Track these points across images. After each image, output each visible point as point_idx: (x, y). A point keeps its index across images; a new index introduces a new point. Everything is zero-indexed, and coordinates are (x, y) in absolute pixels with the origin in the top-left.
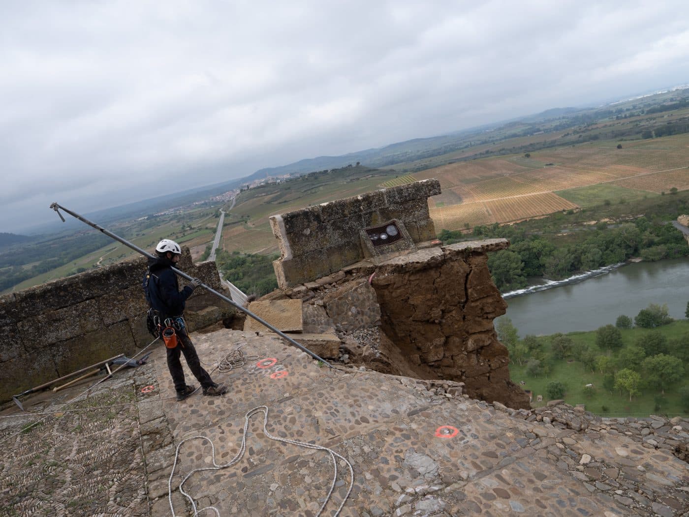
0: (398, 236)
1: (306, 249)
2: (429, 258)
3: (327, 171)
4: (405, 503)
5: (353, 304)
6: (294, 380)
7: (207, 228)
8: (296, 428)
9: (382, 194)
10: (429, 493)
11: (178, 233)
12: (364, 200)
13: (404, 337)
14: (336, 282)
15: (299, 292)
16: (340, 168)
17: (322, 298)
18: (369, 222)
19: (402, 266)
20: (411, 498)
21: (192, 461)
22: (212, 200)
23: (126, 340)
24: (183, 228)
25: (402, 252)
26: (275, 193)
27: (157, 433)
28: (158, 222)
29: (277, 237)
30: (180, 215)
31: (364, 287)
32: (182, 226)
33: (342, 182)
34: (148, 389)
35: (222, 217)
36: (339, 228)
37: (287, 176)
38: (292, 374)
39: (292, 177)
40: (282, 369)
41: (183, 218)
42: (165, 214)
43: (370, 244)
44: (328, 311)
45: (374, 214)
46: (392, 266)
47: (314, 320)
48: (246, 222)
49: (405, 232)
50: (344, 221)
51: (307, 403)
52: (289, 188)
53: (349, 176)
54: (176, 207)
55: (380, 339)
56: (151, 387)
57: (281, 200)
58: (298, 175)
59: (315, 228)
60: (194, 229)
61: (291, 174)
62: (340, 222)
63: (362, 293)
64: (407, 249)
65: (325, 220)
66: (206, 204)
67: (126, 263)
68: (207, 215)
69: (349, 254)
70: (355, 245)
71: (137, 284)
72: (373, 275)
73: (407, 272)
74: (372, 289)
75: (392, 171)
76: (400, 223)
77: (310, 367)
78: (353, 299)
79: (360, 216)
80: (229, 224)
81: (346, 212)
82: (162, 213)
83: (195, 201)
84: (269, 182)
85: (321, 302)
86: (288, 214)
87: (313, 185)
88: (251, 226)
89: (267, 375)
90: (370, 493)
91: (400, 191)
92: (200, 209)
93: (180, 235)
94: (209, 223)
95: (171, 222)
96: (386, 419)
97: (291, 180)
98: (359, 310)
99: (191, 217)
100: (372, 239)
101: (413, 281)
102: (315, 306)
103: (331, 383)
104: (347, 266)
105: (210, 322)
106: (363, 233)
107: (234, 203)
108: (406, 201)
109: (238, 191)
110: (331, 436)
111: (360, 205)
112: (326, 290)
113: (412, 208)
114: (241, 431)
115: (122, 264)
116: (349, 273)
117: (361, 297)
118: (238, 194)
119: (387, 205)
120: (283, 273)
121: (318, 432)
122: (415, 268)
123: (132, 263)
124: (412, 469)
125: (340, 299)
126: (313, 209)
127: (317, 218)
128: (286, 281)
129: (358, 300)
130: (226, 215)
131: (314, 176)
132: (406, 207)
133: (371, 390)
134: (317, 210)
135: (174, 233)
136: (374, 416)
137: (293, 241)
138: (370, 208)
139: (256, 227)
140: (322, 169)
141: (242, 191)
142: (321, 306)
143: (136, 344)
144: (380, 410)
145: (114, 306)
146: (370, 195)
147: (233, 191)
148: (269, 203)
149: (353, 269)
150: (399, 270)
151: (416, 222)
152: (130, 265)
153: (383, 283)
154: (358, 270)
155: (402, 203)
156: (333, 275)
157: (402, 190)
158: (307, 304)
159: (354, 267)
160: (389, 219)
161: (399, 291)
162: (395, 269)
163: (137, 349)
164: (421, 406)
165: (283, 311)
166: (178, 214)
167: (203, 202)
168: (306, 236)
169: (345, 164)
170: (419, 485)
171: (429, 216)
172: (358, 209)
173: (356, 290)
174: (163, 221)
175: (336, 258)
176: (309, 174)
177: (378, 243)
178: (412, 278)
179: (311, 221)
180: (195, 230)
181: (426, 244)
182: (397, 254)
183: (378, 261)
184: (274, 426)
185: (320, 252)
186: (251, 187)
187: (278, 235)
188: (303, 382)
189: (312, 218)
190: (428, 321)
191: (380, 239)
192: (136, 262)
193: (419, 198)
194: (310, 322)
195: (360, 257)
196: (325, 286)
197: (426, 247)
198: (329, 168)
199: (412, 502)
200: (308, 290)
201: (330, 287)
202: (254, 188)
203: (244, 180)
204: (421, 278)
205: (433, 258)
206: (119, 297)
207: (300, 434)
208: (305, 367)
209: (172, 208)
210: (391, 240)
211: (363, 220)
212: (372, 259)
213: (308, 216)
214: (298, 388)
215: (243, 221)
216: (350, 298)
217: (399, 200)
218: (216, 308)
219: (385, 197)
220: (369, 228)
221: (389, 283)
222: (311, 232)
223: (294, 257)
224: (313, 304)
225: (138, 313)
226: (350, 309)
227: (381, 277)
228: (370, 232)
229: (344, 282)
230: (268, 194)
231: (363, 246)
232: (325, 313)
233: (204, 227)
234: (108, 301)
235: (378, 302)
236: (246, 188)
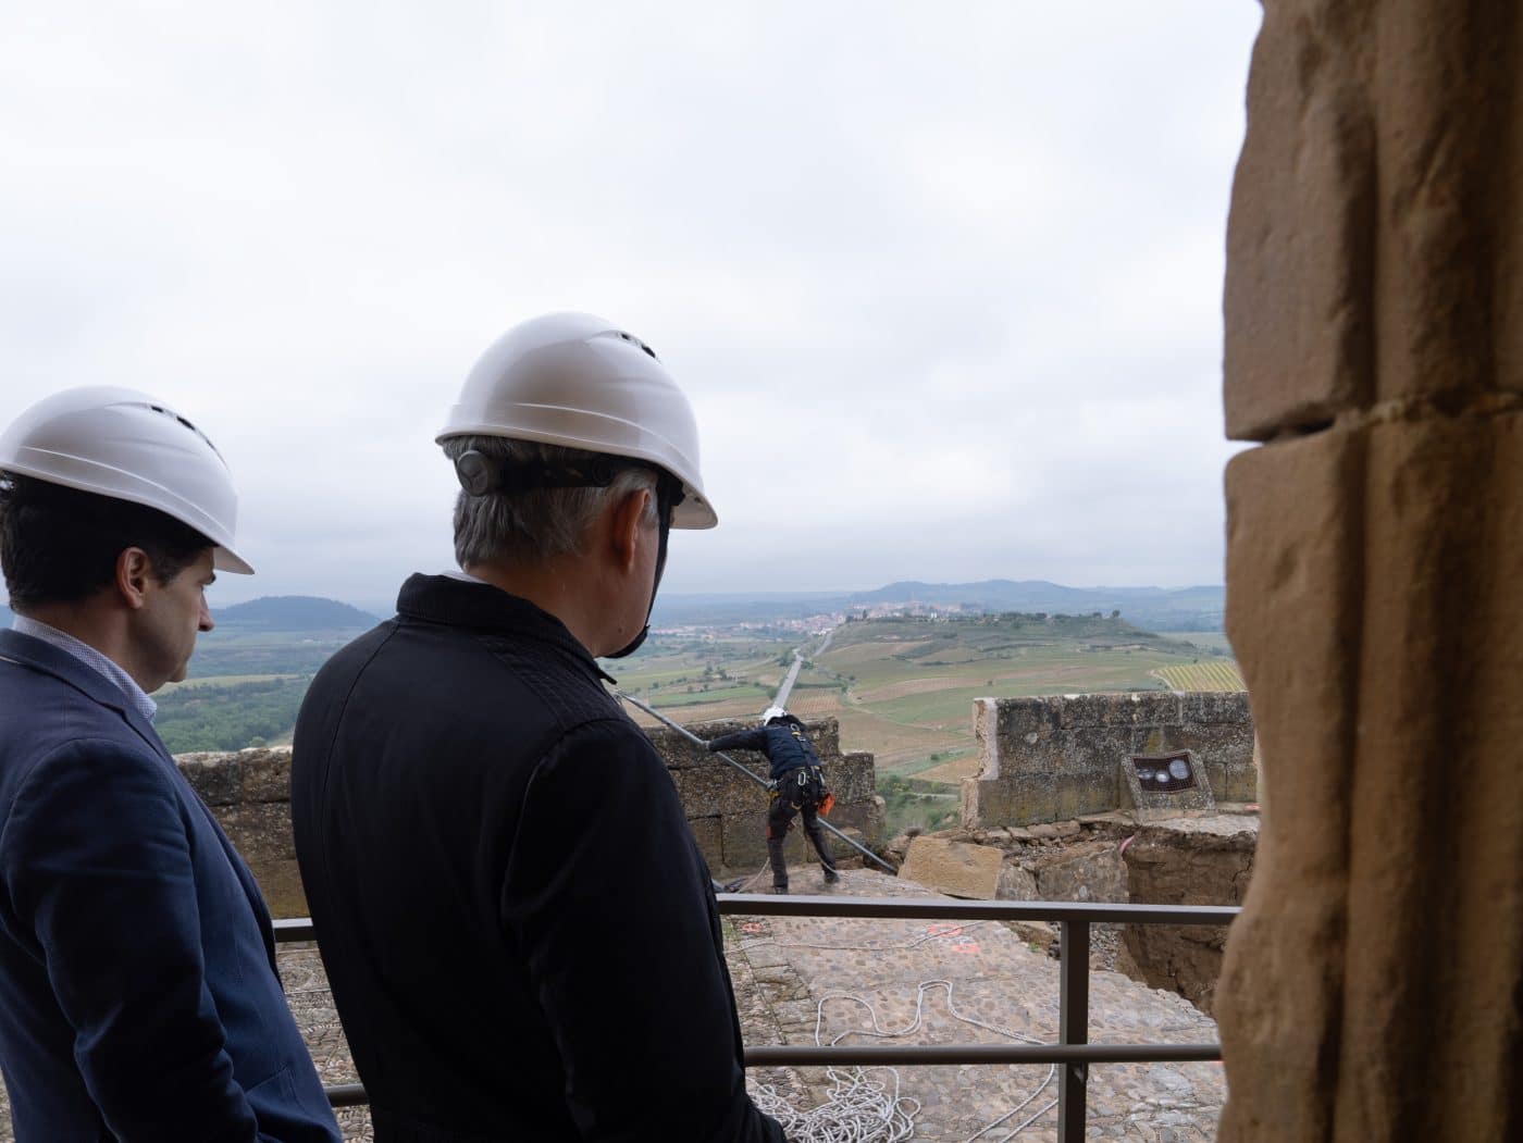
0: (1188, 783)
1: (1024, 768)
2: (1236, 831)
3: (1044, 615)
4: (1143, 1111)
5: (1084, 882)
6: (992, 959)
7: (757, 685)
8: (996, 1013)
9: (1177, 700)
10: (1176, 1108)
11: (694, 681)
12: (1142, 703)
13: (1158, 961)
14: (1062, 838)
15: (998, 840)
16: (1072, 614)
17: (1034, 860)
18: (1142, 746)
19: (1185, 835)
20: (1152, 1108)
21: (844, 1022)
22: (782, 625)
23: (711, 848)
24: (707, 673)
25: (1189, 812)
26: (919, 640)
27: (781, 983)
28: (657, 649)
29: (979, 736)
30: (706, 643)
31: (1109, 856)
32: (705, 669)
33: (1071, 646)
34: (753, 927)
35: (795, 668)
36: (1087, 744)
37: (955, 609)
38: (987, 951)
39: (964, 613)
40: (968, 942)
41: (712, 651)
42: (674, 635)
43: (1135, 786)
44: (1040, 883)
45: (1153, 733)
46: (1167, 831)
47: (1013, 893)
48: (844, 690)
49: (1202, 777)
50: (1098, 733)
51: (1012, 989)
52: (952, 636)
53: (1089, 637)
54: (703, 624)
55: (1118, 953)
56: (757, 925)
57: (929, 659)
58: (979, 612)
59: (1047, 734)
60: (730, 679)
61: (963, 606)
62: (1091, 734)
63: (1104, 867)
64: (1199, 809)
65: (1066, 724)
66: (765, 631)
67: (738, 724)
68: (765, 655)
69: (1095, 794)
70: (1108, 780)
71: (747, 762)
72: (1129, 840)
73: (1190, 848)
74: (1123, 864)
75: (1188, 645)
76: (1197, 760)
77: (1015, 948)
78: (1085, 874)
79: (1128, 731)
80: (807, 686)
81: (1106, 719)
82: (670, 632)
83: (744, 621)
84: (913, 613)
85: (1031, 865)
86: (1007, 701)
87: (1008, 639)
88: (855, 701)
89: (946, 945)
90: (1098, 1094)
91: (1210, 701)
92: (751, 640)
93: (697, 687)
94: (765, 673)
95: (685, 655)
96: (1128, 1029)
97: (961, 619)
98: (1093, 895)
99: (729, 652)
100: (1141, 776)
101: (1198, 866)
102: (1020, 869)
103: (1049, 974)
104: (1086, 814)
105: (843, 854)
106: (1127, 762)
107: (827, 643)
108: (1217, 723)
109: (842, 619)
110: (1046, 1031)
111: (1133, 712)
112: (1043, 848)
113: (1225, 736)
114: (914, 1003)
115: (731, 724)
116: (1088, 827)
117: (1100, 874)
118: (840, 625)
119: (1181, 722)
120: (976, 801)
121: (1029, 1025)
122: (1206, 844)
123: (747, 726)
124: (1157, 1082)
125: (1064, 867)
126: (1051, 700)
127: (1055, 718)
128: (979, 816)
129: (1095, 877)
130: (805, 666)
131: (1015, 620)
132: (1214, 732)
133: (1110, 993)
134: (1056, 704)
135: (685, 680)
136: (1111, 1022)
137: (1005, 749)
138: (1149, 721)
139: (862, 705)
140: (1034, 610)
141: (849, 619)
142: (1029, 872)
143: (723, 859)
144: (1121, 1017)
145: (706, 789)
146: (1155, 698)
147: (829, 615)
148: (901, 658)
149: (1097, 822)
150: (1179, 841)
151: (1226, 764)
152: (744, 728)
153: (1145, 858)
154: (1105, 826)
155: (1208, 724)
156: (1060, 825)
157: (1214, 700)
158: (1009, 862)
159: (1098, 818)
160: (1178, 746)
161: (1168, 878)
162: (1171, 839)
163: (723, 867)
164: (1182, 1024)
165: (968, 863)
166: (702, 640)
167: (760, 626)
168: (1028, 745)
169: (1086, 610)
170: (1163, 1098)
171: (1251, 758)
172: (1128, 718)
173: (1095, 858)
174: (669, 648)
175: (1070, 797)
176: (1004, 615)
177: (1150, 785)
178: (1197, 861)
179: (1042, 721)
180: (730, 684)
181: (1236, 807)
182: (1180, 813)
183: (1147, 818)
184: (963, 1006)
185: (1047, 778)
186: (872, 615)
187: (982, 733)
188: (1006, 964)
189: (1046, 717)
190: (1208, 945)
191: (1154, 780)
192: (754, 726)
193: (1241, 720)
194: (1007, 893)
195: (1114, 803)
196: (1042, 840)
197: (1234, 813)
198: (1050, 609)
199: (1154, 1111)
200: (1013, 839)
201: (1050, 843)
202: (878, 620)
203: (859, 597)
204: (1213, 864)
205: (1242, 834)
206: (717, 777)
207: (1001, 1021)
208: (1007, 946)
209: (693, 624)
210: (1173, 785)
211: (1133, 738)
212: (1133, 812)
213: (1039, 710)
214: (997, 970)
215: (840, 685)
216: (1081, 870)
217: (1205, 718)
218: (857, 832)
219: (1181, 706)
220: (1140, 755)
221: (1156, 860)
222: (1038, 740)
223: (1000, 777)
224: (1017, 865)
225: (738, 810)
226: (1077, 890)
227: (1144, 847)
228: (1141, 764)
229: (1076, 841)
230: (906, 641)
231: (1122, 785)
232: (1034, 886)
233: (753, 681)
234: (698, 778)
235: (1129, 890)
236: (860, 616)
